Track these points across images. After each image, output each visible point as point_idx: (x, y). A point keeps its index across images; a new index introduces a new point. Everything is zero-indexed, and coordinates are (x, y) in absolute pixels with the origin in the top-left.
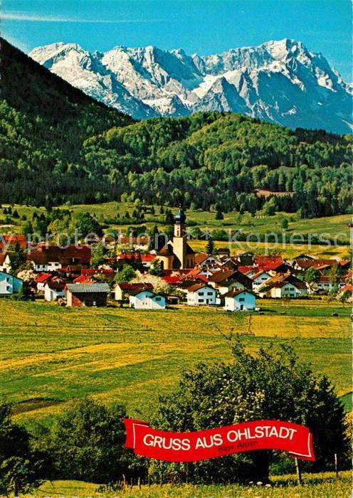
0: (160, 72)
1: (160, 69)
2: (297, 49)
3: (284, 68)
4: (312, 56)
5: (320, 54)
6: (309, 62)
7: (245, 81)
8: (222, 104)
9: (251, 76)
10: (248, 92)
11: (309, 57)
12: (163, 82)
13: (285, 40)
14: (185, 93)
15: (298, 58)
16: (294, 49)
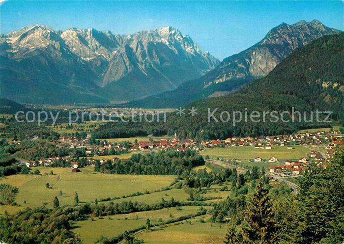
0: (95, 43)
1: (96, 41)
2: (175, 32)
3: (167, 41)
4: (184, 37)
5: (189, 35)
6: (182, 39)
7: (139, 46)
8: (124, 59)
9: (143, 43)
10: (141, 52)
11: (182, 37)
12: (97, 48)
13: (168, 27)
14: (109, 54)
15: (175, 37)
16: (173, 32)
